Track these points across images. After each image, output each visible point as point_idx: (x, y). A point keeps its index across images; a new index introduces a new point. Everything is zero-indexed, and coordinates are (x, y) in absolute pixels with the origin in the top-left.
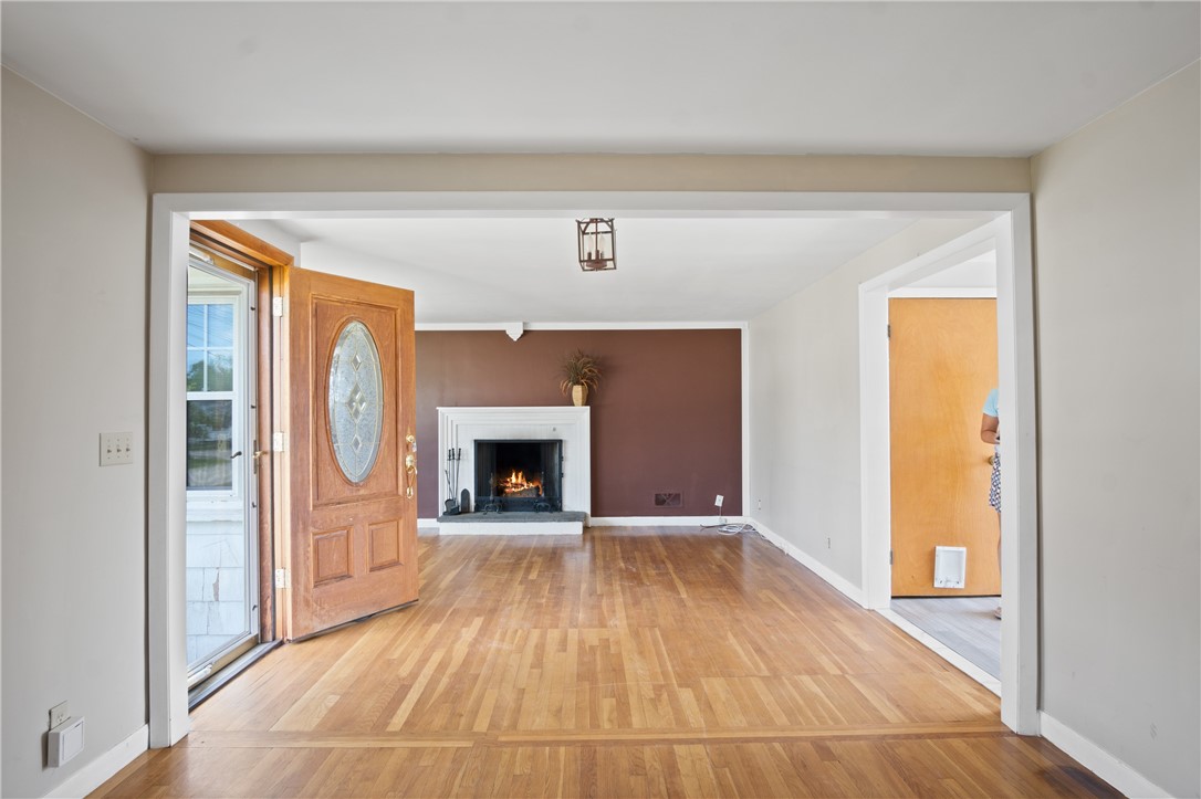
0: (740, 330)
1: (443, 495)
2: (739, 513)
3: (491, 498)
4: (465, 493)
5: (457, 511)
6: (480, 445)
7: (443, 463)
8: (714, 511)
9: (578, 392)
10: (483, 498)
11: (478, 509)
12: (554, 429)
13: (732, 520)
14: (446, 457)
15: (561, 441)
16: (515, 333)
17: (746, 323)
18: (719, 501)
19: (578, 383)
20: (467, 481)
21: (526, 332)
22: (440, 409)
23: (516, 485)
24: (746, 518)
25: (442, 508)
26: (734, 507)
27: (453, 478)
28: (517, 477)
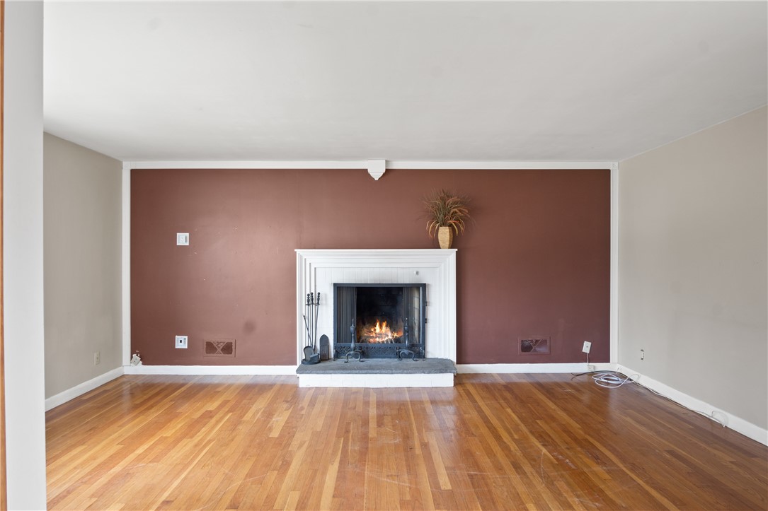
0: (609, 171)
1: (302, 341)
2: (607, 360)
3: (352, 345)
4: (324, 339)
5: (317, 359)
6: (339, 289)
7: (301, 307)
8: (581, 358)
9: (444, 234)
10: (343, 344)
11: (337, 356)
12: (417, 273)
13: (600, 367)
14: (304, 301)
15: (424, 286)
16: (376, 171)
17: (616, 164)
18: (587, 347)
19: (444, 224)
20: (326, 325)
21: (388, 171)
22: (298, 251)
23: (380, 335)
24: (615, 364)
25: (300, 356)
26: (602, 353)
27: (312, 325)
28: (381, 326)
